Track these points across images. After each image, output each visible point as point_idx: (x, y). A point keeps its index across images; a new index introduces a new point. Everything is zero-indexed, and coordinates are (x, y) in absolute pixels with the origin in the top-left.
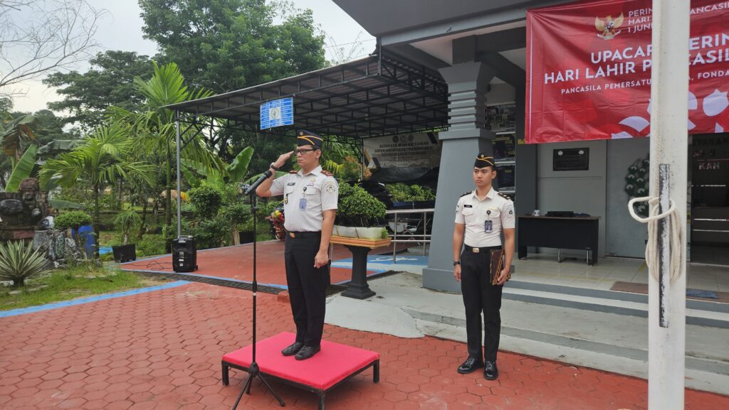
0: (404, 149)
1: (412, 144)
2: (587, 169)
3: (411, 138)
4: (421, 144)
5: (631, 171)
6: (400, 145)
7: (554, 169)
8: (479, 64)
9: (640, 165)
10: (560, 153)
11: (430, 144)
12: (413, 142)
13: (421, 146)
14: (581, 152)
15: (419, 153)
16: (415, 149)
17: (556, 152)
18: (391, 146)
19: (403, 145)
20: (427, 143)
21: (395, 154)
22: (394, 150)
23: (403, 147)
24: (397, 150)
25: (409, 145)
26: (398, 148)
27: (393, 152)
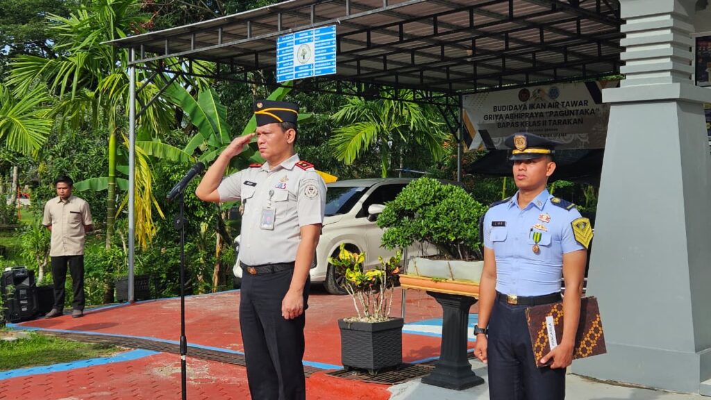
0: (541, 115)
1: (556, 105)
3: (554, 93)
4: (574, 104)
6: (532, 106)
11: (592, 104)
12: (559, 100)
13: (573, 109)
16: (562, 114)
18: (516, 108)
19: (538, 107)
20: (586, 103)
21: (522, 124)
22: (521, 116)
23: (539, 110)
24: (526, 115)
25: (550, 106)
26: (529, 111)
27: (520, 120)
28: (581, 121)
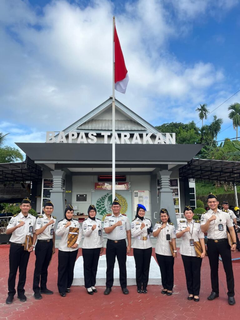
0: (9, 190)
1: (13, 188)
2: (86, 201)
3: (13, 185)
4: (18, 188)
5: (98, 202)
6: (7, 188)
7: (77, 201)
8: (63, 171)
9: (100, 200)
10: (79, 196)
11: (22, 188)
12: (14, 187)
13: (18, 189)
14: (85, 196)
15: (16, 192)
16: (15, 190)
17: (77, 195)
18: (3, 188)
19: (9, 188)
20: (21, 188)
21: (4, 192)
22: (4, 190)
23: (9, 189)
24: (5, 190)
25: (12, 188)
26: (6, 189)
27: (4, 191)
28: (19, 192)
